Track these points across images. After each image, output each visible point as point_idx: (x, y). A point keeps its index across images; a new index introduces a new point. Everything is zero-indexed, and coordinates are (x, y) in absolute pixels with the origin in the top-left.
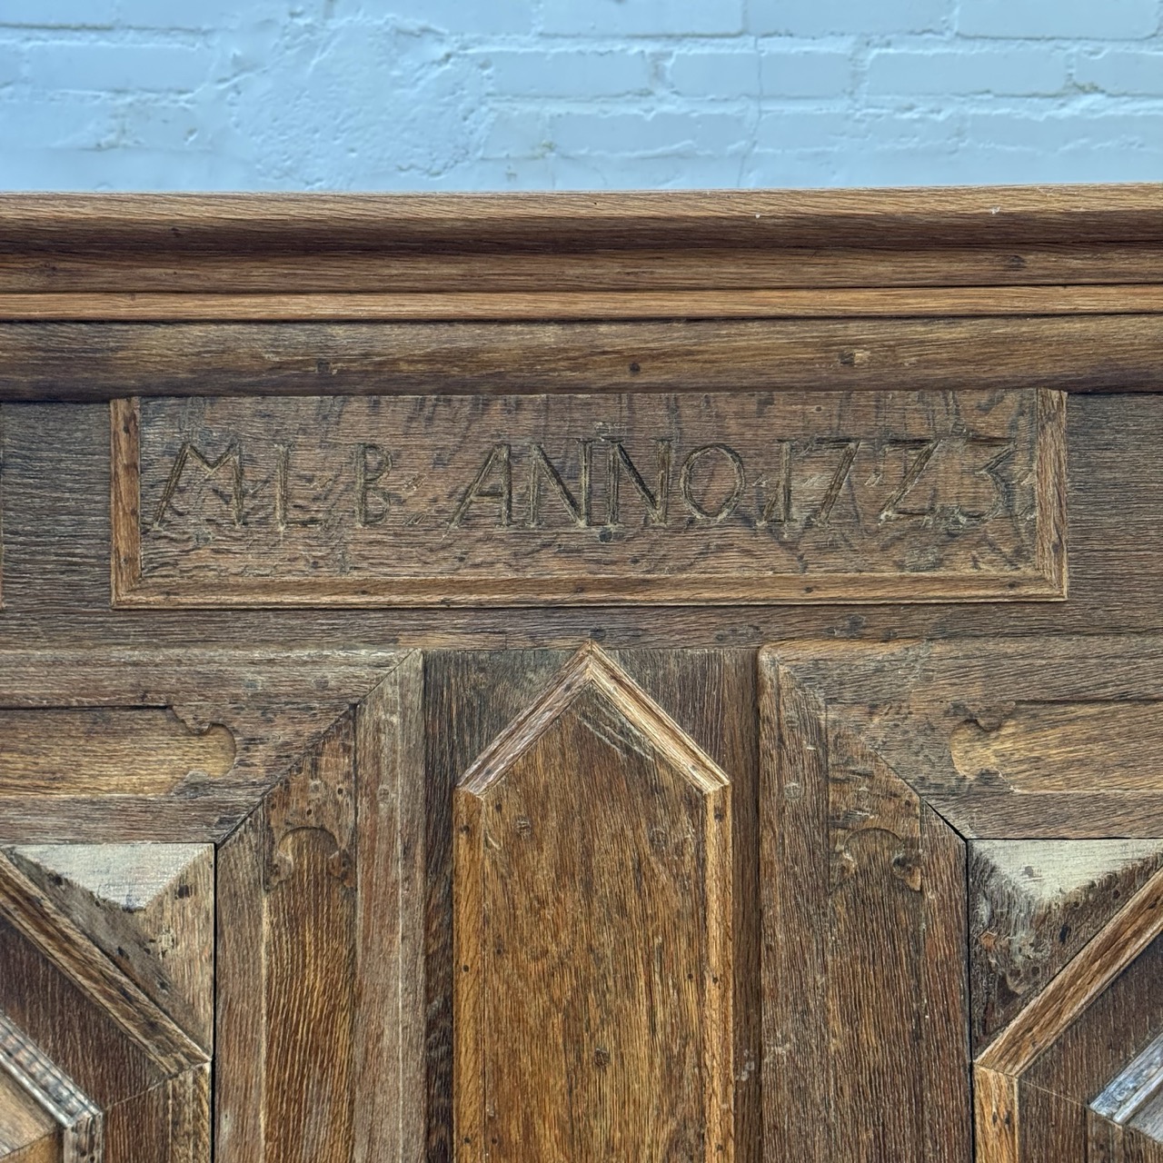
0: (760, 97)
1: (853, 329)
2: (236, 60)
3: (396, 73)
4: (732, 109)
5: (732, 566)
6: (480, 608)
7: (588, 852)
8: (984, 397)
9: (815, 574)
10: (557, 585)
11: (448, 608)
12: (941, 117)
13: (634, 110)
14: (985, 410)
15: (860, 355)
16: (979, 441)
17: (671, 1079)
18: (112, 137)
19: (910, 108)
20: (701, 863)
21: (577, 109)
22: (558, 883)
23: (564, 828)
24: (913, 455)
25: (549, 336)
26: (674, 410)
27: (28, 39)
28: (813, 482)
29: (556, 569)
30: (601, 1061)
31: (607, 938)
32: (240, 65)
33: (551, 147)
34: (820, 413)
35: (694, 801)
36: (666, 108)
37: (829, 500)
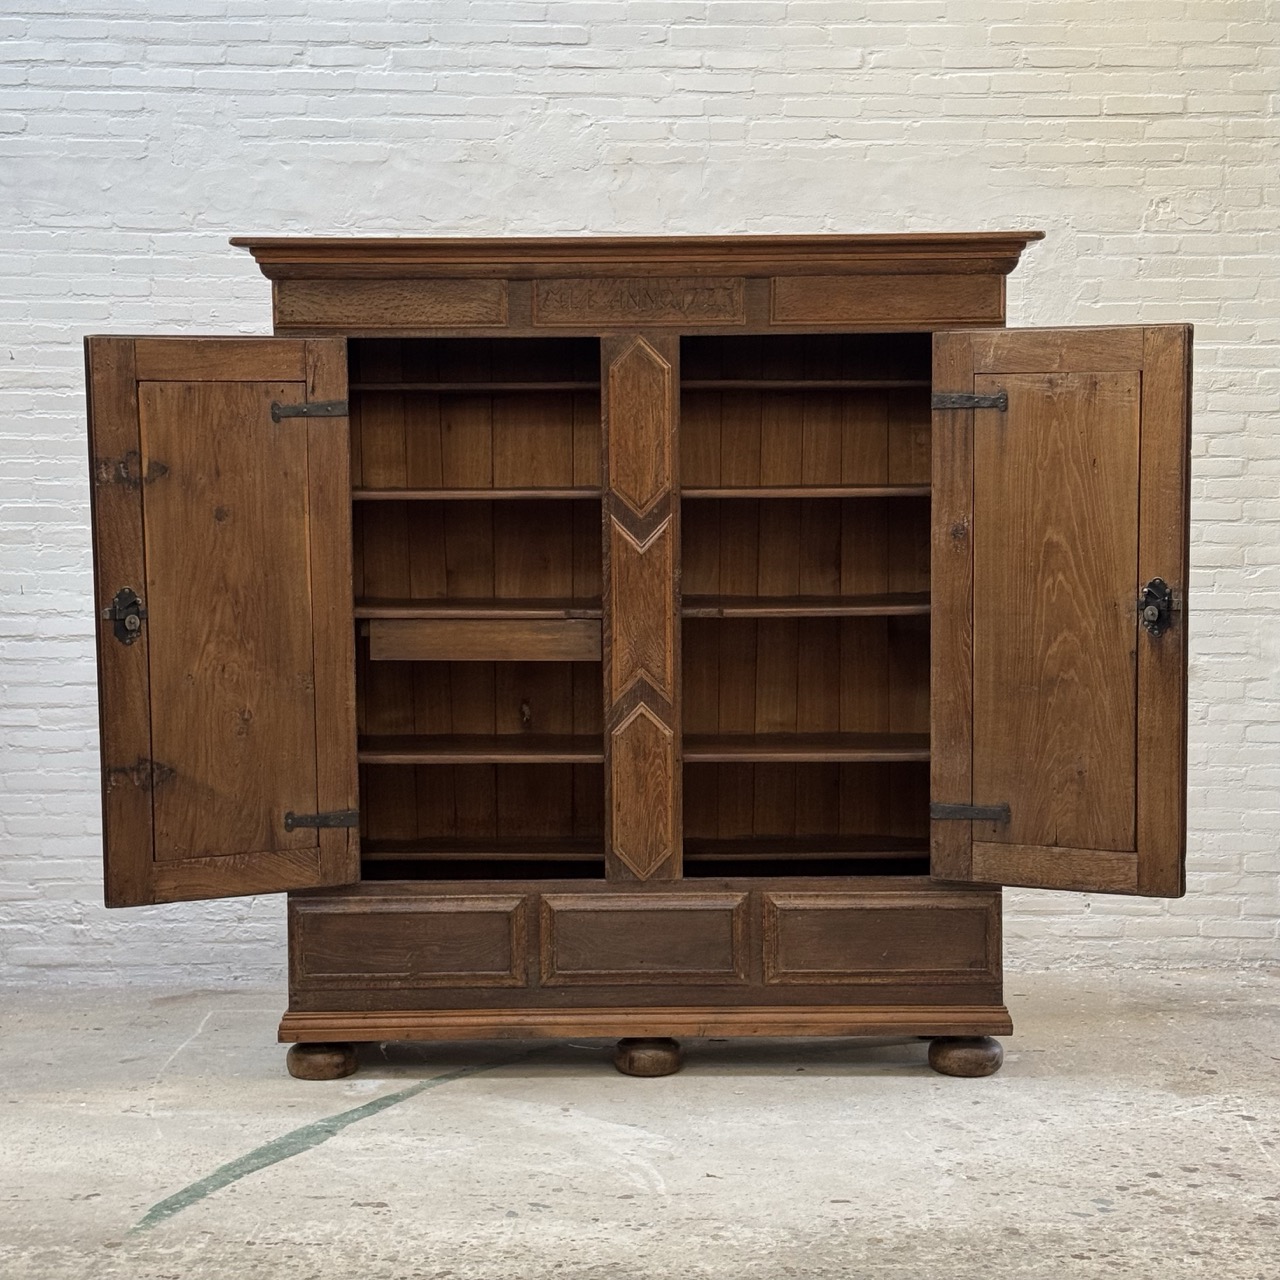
0: (710, 140)
1: (697, 264)
2: (512, 127)
3: (572, 131)
4: (699, 145)
5: (671, 318)
6: (615, 327)
7: (639, 382)
8: (726, 279)
9: (689, 319)
10: (632, 322)
11: (608, 327)
12: (778, 148)
13: (662, 145)
14: (727, 282)
15: (699, 270)
16: (726, 289)
17: (657, 431)
18: (466, 157)
19: (767, 144)
20: (664, 384)
21: (640, 145)
22: (632, 389)
23: (634, 376)
24: (711, 292)
25: (630, 265)
26: (658, 282)
27: (434, 120)
28: (689, 298)
29: (632, 318)
30: (642, 428)
31: (643, 400)
32: (513, 129)
33: (630, 159)
34: (691, 282)
35: (663, 370)
36: (674, 144)
37: (692, 303)
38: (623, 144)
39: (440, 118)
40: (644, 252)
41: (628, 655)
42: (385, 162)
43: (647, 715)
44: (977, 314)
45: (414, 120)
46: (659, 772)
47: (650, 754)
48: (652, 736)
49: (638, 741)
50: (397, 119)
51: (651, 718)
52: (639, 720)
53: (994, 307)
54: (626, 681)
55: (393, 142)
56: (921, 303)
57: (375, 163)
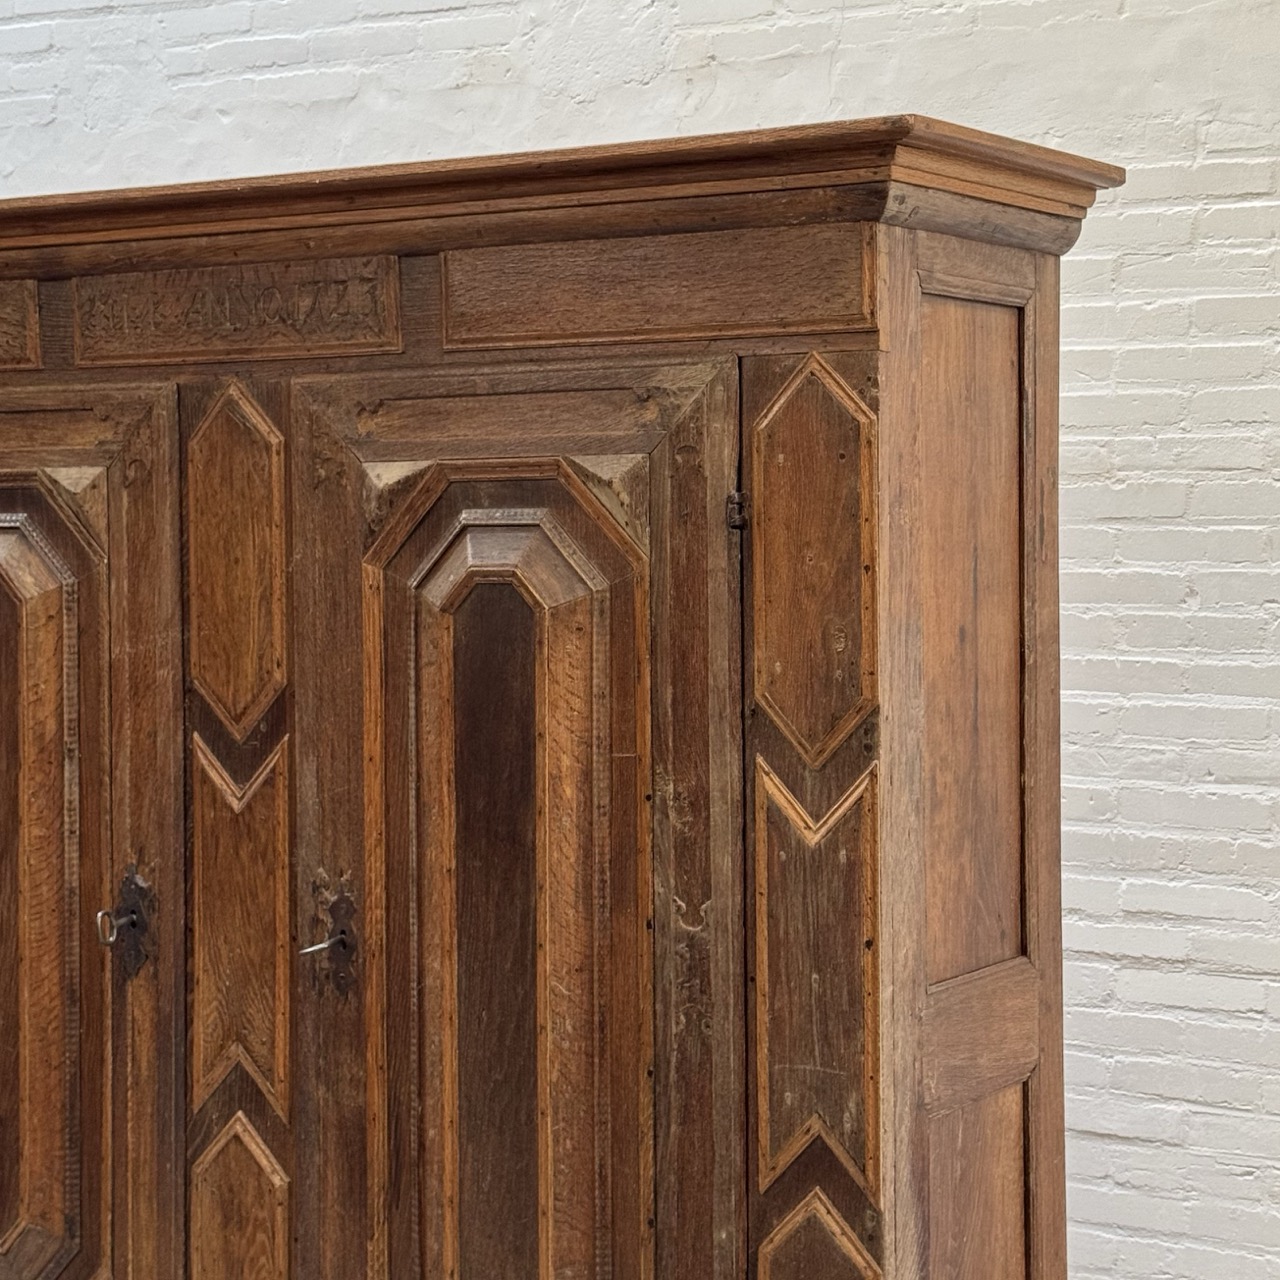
0: (843, 9)
1: (308, 233)
2: (533, 20)
3: (622, 17)
4: (823, 19)
5: (279, 342)
6: (195, 364)
7: (231, 471)
8: (365, 260)
9: (309, 344)
10: (219, 353)
11: (185, 364)
13: (762, 27)
14: (365, 265)
15: (312, 244)
16: (363, 280)
17: (261, 570)
20: (270, 474)
21: (728, 30)
22: (221, 484)
23: (223, 459)
24: (341, 287)
25: (204, 241)
26: (256, 271)
27: (422, 20)
28: (306, 303)
29: (220, 345)
30: (237, 561)
31: (238, 507)
32: (535, 23)
33: (713, 58)
34: (305, 271)
35: (268, 447)
36: (784, 23)
37: (312, 310)
38: (700, 32)
39: (430, 16)
40: (213, 213)
41: (215, 1014)
42: (353, 98)
43: (246, 1139)
44: (817, 314)
45: (397, 23)
46: (263, 1260)
47: (248, 1220)
48: (252, 1183)
49: (231, 1190)
50: (370, 25)
51: (253, 1147)
52: (232, 1147)
53: (849, 296)
54: (213, 1065)
55: (365, 64)
56: (707, 294)
57: (340, 100)
